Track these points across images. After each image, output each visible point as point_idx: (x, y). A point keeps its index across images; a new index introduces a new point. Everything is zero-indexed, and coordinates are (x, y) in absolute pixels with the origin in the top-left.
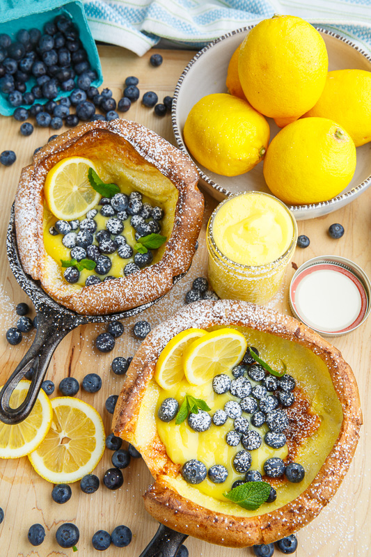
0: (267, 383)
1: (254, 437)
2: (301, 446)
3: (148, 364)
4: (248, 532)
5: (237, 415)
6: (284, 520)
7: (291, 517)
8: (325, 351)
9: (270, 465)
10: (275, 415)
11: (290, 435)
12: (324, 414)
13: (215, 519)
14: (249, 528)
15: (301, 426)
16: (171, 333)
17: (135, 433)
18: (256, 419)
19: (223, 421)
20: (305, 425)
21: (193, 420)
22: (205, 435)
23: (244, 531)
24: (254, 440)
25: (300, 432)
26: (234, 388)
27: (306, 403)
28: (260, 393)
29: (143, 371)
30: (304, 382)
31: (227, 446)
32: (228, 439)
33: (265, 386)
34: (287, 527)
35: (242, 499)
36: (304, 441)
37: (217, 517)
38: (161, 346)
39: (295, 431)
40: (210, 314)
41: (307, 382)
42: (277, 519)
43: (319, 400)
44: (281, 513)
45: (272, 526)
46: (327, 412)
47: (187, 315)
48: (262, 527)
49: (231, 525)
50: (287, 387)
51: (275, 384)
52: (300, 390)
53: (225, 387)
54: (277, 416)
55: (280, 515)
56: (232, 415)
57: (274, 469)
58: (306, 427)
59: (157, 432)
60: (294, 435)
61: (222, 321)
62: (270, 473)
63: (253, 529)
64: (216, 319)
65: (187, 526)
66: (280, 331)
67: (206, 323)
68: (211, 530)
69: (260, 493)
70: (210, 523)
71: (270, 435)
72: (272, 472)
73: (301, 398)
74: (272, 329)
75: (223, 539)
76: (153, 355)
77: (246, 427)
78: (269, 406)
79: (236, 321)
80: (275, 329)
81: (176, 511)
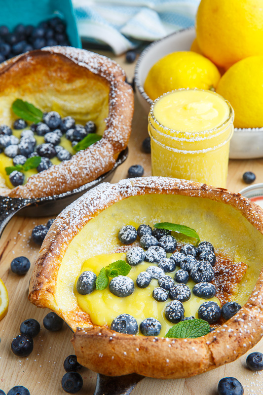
0: (186, 250)
3: (60, 232)
4: (193, 348)
5: (161, 274)
6: (230, 330)
7: (236, 326)
9: (204, 306)
11: (219, 289)
12: (248, 262)
13: (155, 339)
15: (228, 273)
16: (81, 204)
17: (55, 295)
18: (178, 274)
19: (148, 278)
20: (231, 270)
21: (115, 282)
22: (130, 298)
23: (189, 346)
24: (182, 289)
25: (228, 280)
26: (150, 255)
27: (228, 262)
28: (179, 256)
29: (56, 238)
30: (223, 248)
32: (155, 293)
33: (184, 252)
34: (234, 338)
36: (234, 287)
38: (72, 216)
39: (223, 282)
40: (116, 187)
41: (225, 247)
42: (221, 332)
43: (240, 255)
44: (226, 326)
45: (218, 339)
46: (250, 261)
47: (95, 190)
48: (208, 342)
49: (174, 342)
50: (206, 248)
51: (193, 250)
53: (140, 255)
56: (156, 274)
57: (209, 308)
58: (234, 271)
59: (78, 305)
60: (223, 286)
61: (129, 191)
62: (206, 313)
63: (199, 345)
64: (122, 189)
65: (125, 353)
66: (187, 188)
67: (114, 195)
68: (153, 351)
69: (200, 331)
70: (150, 343)
71: (197, 285)
72: (208, 312)
73: (222, 259)
74: (179, 187)
75: (168, 360)
76: (65, 225)
77: (171, 283)
78: (191, 262)
79: (142, 188)
80: (182, 187)
81: (111, 338)
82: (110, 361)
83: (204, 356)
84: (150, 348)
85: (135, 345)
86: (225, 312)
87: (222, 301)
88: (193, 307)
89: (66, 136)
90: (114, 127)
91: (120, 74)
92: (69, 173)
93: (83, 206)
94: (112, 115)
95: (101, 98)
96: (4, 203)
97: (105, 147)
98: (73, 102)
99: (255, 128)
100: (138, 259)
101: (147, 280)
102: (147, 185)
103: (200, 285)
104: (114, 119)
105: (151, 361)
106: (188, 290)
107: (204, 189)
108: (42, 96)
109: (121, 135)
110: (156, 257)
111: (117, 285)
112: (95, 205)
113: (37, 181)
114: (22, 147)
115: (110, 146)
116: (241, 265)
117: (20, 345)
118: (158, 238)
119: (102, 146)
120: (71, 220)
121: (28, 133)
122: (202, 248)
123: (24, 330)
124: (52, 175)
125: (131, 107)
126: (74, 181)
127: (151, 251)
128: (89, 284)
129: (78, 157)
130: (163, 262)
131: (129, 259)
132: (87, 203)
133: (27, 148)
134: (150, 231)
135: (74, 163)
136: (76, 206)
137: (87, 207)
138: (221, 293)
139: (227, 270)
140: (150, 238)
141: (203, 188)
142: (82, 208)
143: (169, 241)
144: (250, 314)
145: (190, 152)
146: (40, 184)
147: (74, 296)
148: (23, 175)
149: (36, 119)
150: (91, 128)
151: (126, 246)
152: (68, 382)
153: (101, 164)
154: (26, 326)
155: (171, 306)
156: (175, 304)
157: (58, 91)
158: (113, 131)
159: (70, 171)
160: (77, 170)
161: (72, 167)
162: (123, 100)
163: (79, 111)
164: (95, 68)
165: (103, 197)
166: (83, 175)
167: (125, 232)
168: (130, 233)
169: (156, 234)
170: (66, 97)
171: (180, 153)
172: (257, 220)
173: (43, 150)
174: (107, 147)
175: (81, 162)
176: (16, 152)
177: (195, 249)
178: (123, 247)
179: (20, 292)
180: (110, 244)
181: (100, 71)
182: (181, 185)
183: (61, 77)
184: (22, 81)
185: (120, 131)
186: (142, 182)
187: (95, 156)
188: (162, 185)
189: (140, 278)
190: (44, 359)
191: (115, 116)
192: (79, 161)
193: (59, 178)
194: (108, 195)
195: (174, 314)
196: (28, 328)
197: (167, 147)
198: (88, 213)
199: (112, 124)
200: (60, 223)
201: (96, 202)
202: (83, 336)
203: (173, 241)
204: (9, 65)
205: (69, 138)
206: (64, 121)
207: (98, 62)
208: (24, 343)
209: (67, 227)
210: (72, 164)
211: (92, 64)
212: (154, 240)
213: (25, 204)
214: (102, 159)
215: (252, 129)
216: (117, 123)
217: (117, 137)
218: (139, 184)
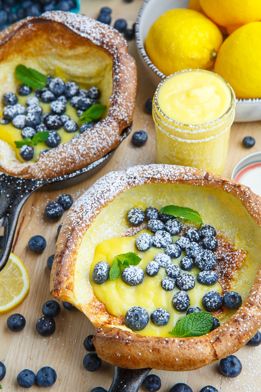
0: (190, 234)
1: (187, 277)
2: (234, 280)
3: (75, 228)
4: (199, 348)
5: (168, 262)
6: (231, 330)
7: (237, 326)
8: (235, 186)
9: (208, 297)
10: (202, 253)
11: (220, 274)
12: (247, 248)
13: (165, 340)
14: (199, 344)
15: (229, 261)
16: (92, 198)
17: (74, 291)
18: (184, 262)
19: (156, 269)
20: (232, 258)
21: (127, 274)
22: (141, 286)
23: (196, 346)
24: (187, 279)
25: (229, 267)
26: (158, 241)
27: (229, 245)
28: (184, 242)
29: (71, 234)
30: (224, 230)
31: (163, 291)
32: (164, 284)
33: (189, 237)
34: (235, 337)
35: (188, 330)
36: (235, 274)
37: (167, 339)
38: (84, 211)
39: (224, 268)
40: (125, 177)
41: (226, 229)
42: (223, 331)
43: (240, 240)
44: (227, 325)
45: (221, 338)
46: (249, 246)
47: (104, 182)
48: (212, 341)
49: (182, 343)
50: (209, 233)
51: (197, 234)
52: (221, 237)
53: (148, 242)
54: (204, 254)
55: (226, 327)
56: (163, 263)
57: (212, 299)
58: (234, 260)
59: (95, 294)
60: (224, 272)
61: (137, 181)
62: (209, 304)
63: (204, 344)
64: (130, 180)
65: (140, 354)
66: (191, 178)
67: (122, 185)
68: (164, 352)
69: (204, 322)
70: (162, 345)
71: (201, 274)
72: (211, 303)
73: (224, 242)
74: (183, 177)
75: (177, 359)
76: (79, 220)
77: (178, 271)
78: (195, 250)
79: (149, 178)
80: (186, 177)
81: (127, 341)
82: (127, 359)
83: (208, 354)
84: (161, 349)
85: (148, 346)
86: (226, 301)
87: (223, 286)
88: (197, 295)
89: (71, 103)
90: (119, 105)
91: (122, 45)
92: (77, 153)
93: (95, 200)
94: (116, 92)
95: (104, 64)
96: (18, 185)
97: (111, 126)
98: (75, 67)
99: (256, 99)
100: (147, 246)
101: (155, 270)
102: (154, 175)
103: (204, 275)
104: (118, 96)
105: (163, 360)
106: (192, 281)
107: (207, 180)
108: (44, 59)
109: (125, 112)
110: (163, 243)
111: (129, 276)
112: (105, 198)
113: (47, 160)
114: (29, 119)
115: (115, 124)
116: (241, 253)
117: (44, 327)
118: (164, 221)
119: (108, 125)
120: (84, 214)
121: (33, 100)
122: (205, 233)
123: (46, 312)
124: (61, 155)
125: (134, 82)
126: (83, 161)
127: (158, 236)
128: (104, 275)
129: (85, 136)
130: (170, 249)
131: (138, 246)
132: (98, 196)
133: (34, 120)
134: (156, 214)
135: (82, 143)
136: (87, 200)
137: (98, 201)
138: (223, 278)
139: (228, 258)
140: (157, 223)
141: (206, 178)
142: (94, 202)
143: (175, 226)
144: (249, 314)
145: (194, 141)
146: (50, 164)
147: (90, 286)
148: (33, 149)
149: (40, 84)
150: (95, 95)
151: (134, 228)
152: (89, 363)
153: (108, 143)
154: (48, 308)
155: (178, 298)
156: (182, 297)
157: (61, 56)
158: (118, 110)
159: (78, 151)
160: (85, 150)
161: (80, 147)
162: (127, 76)
163: (82, 75)
164: (97, 40)
165: (112, 188)
166: (91, 155)
167: (134, 216)
168: (138, 217)
169: (163, 217)
170: (69, 62)
171: (184, 142)
172: (256, 213)
173: (50, 122)
174: (113, 126)
175: (88, 142)
176: (23, 124)
177: (198, 233)
178: (131, 228)
179: (39, 271)
180: (119, 225)
181: (103, 43)
182: (185, 176)
183: (63, 43)
184: (24, 47)
185: (124, 109)
186: (149, 172)
187: (102, 136)
188: (167, 175)
189: (149, 268)
190: (65, 337)
191: (120, 93)
192: (86, 141)
193: (68, 158)
194: (117, 187)
195: (181, 306)
196: (50, 310)
197: (171, 136)
198: (99, 206)
199: (116, 102)
200: (74, 218)
201: (106, 195)
202: (102, 338)
203: (178, 225)
204: (10, 33)
205: (74, 106)
206: (68, 88)
207: (100, 32)
208: (47, 325)
209: (81, 222)
210: (80, 143)
211: (94, 35)
212: (161, 225)
213: (38, 186)
214: (108, 139)
215: (252, 100)
216: (122, 100)
217: (122, 115)
218: (145, 174)
